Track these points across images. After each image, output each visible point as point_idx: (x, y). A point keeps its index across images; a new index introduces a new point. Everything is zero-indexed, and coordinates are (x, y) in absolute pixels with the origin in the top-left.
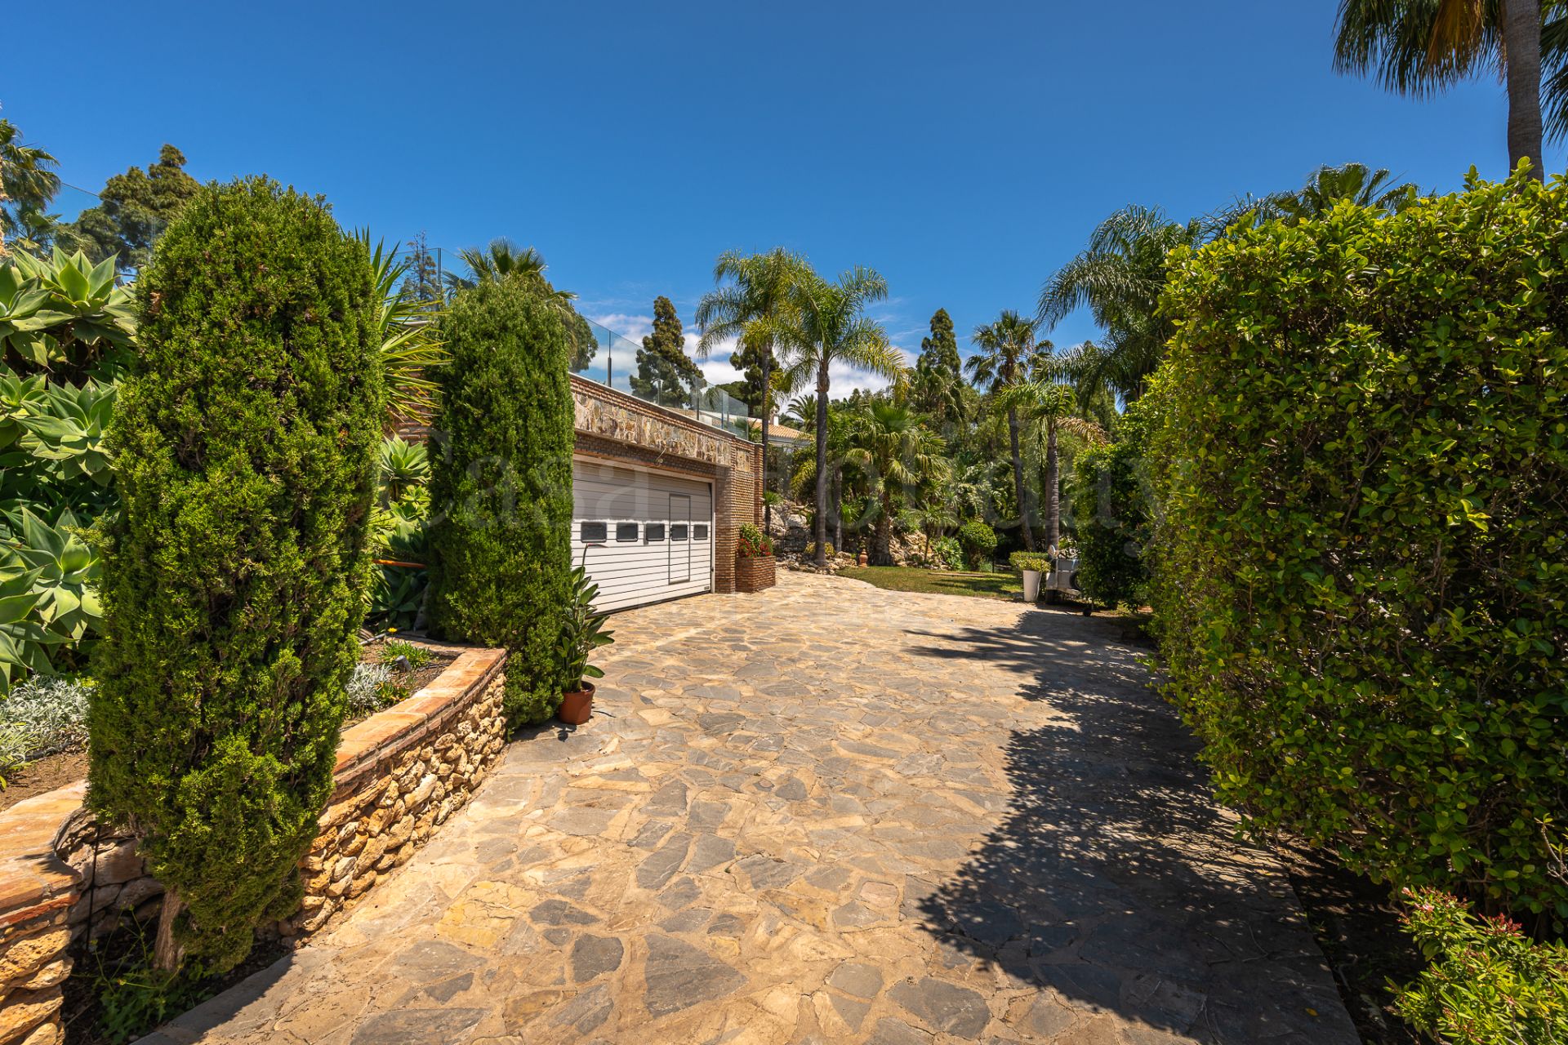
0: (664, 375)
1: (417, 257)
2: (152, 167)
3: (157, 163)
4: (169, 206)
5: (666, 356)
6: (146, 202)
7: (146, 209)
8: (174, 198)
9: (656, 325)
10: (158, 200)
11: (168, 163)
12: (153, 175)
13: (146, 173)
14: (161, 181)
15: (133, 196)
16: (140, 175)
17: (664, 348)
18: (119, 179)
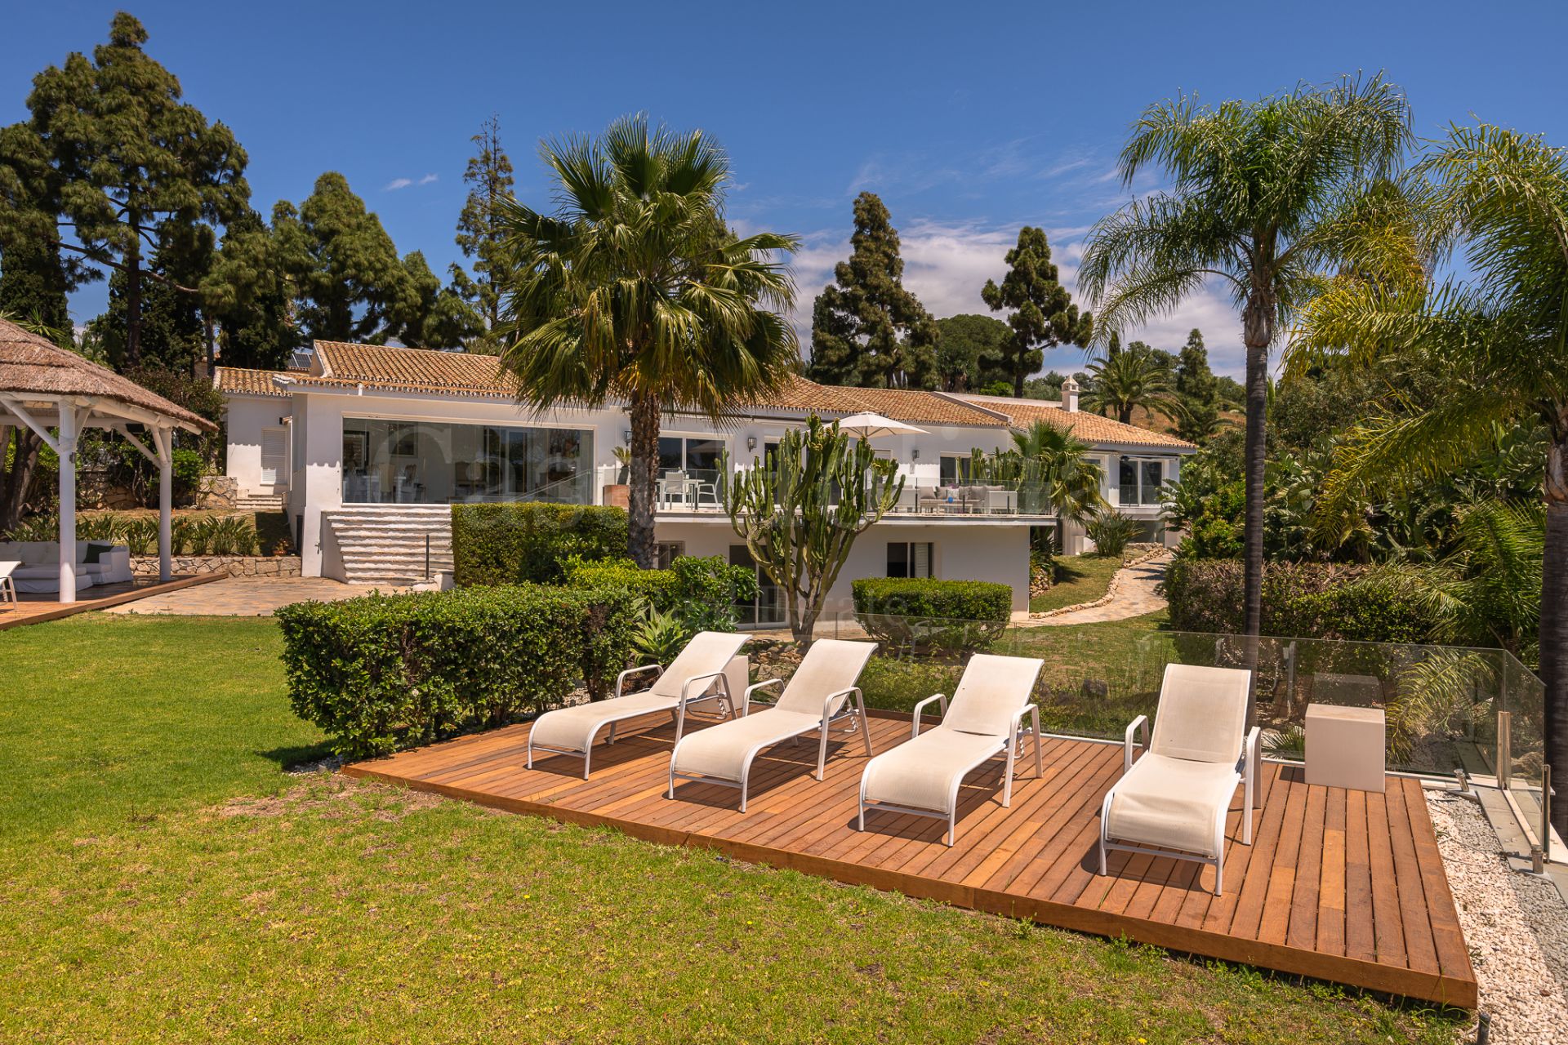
0: (870, 329)
1: (486, 159)
2: (98, 50)
3: (106, 42)
4: (119, 108)
5: (878, 295)
6: (88, 106)
7: (87, 118)
8: (126, 96)
9: (856, 242)
10: (105, 102)
11: (121, 42)
12: (101, 62)
13: (91, 60)
14: (112, 71)
15: (69, 100)
16: (81, 66)
17: (871, 280)
18: (51, 72)
